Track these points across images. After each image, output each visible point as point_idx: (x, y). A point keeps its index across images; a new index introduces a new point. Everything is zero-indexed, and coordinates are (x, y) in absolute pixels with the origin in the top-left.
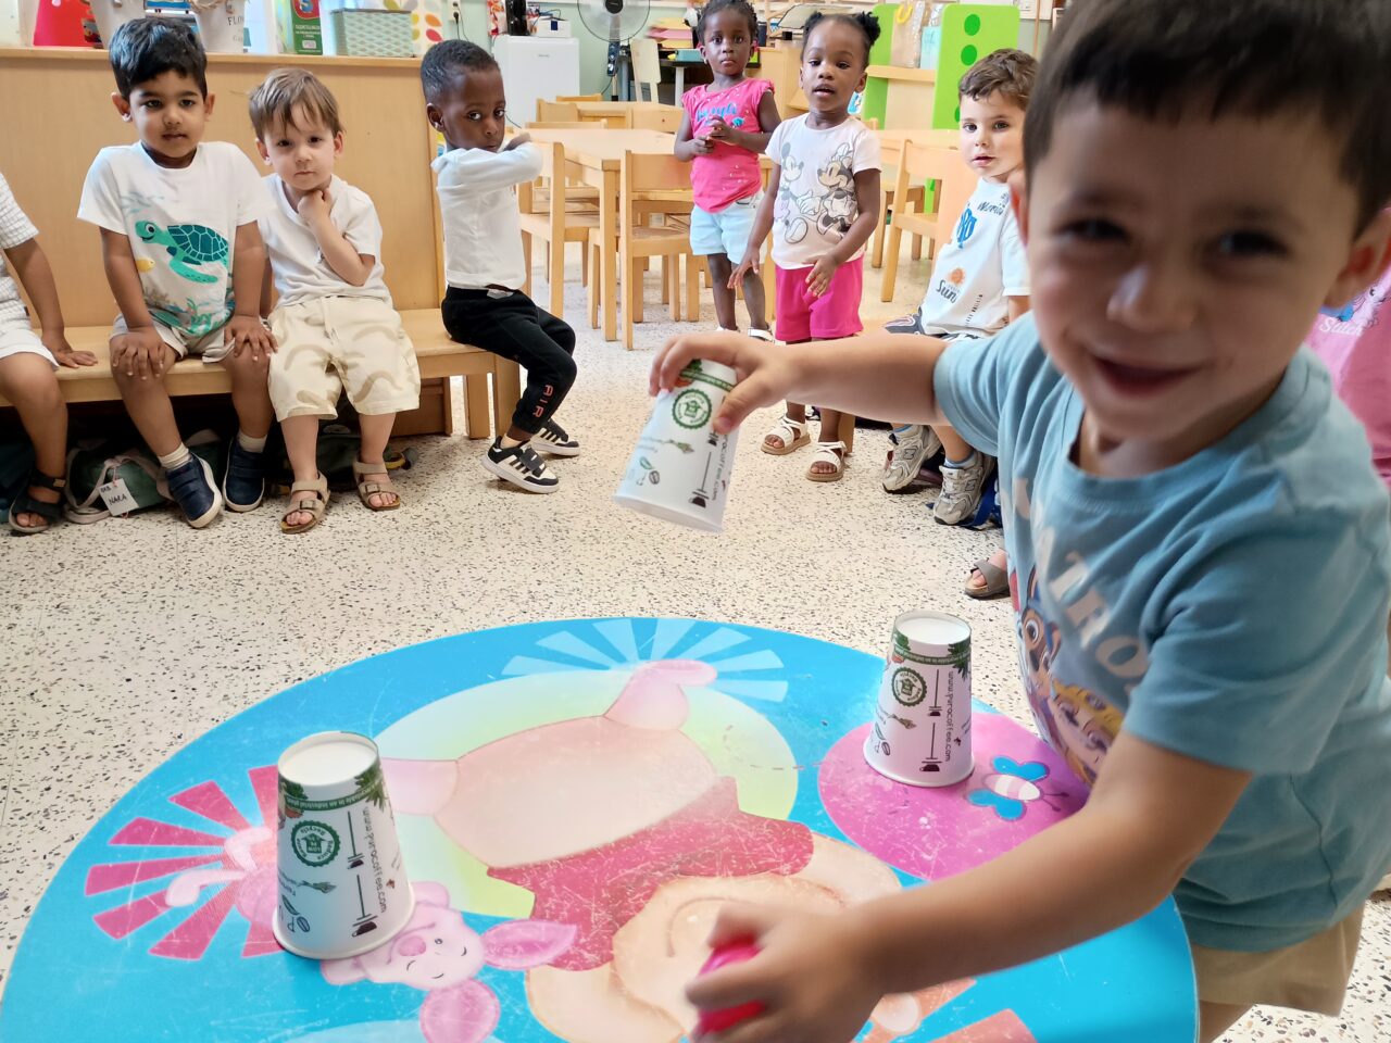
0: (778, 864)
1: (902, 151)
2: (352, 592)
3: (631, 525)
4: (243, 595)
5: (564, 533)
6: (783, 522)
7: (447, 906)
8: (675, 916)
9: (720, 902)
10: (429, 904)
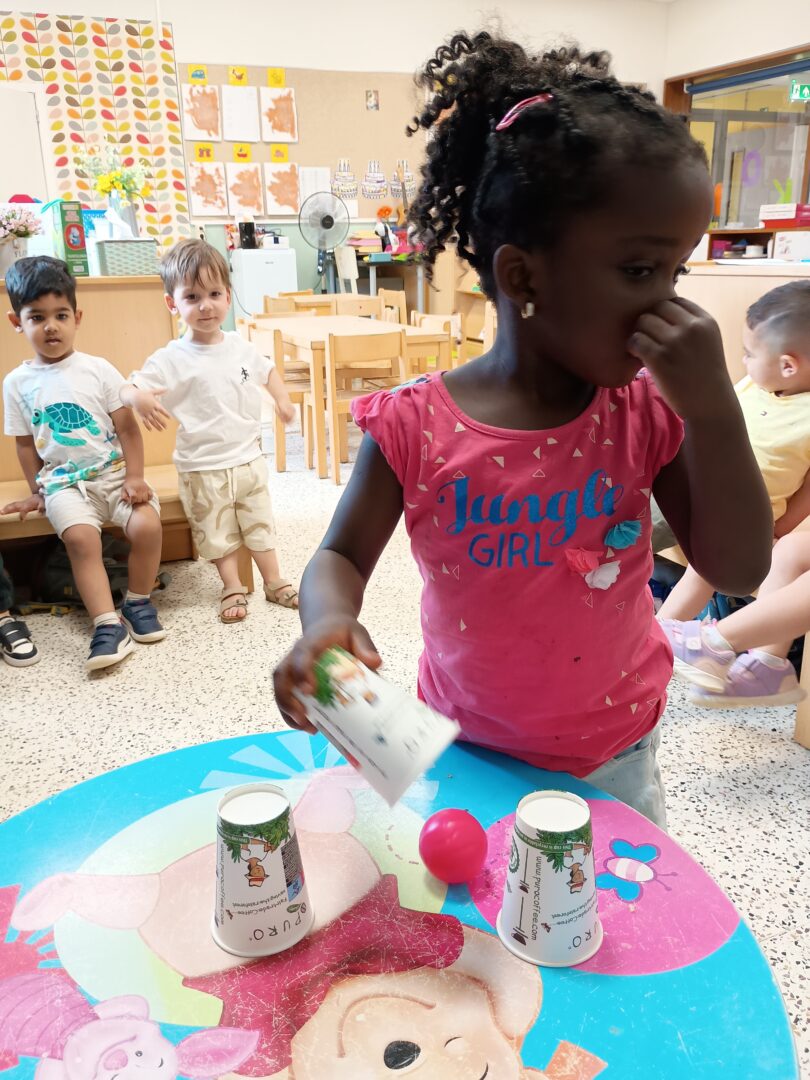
0: (434, 958)
7: (146, 1019)
8: (345, 1016)
9: (384, 999)
10: (131, 1017)
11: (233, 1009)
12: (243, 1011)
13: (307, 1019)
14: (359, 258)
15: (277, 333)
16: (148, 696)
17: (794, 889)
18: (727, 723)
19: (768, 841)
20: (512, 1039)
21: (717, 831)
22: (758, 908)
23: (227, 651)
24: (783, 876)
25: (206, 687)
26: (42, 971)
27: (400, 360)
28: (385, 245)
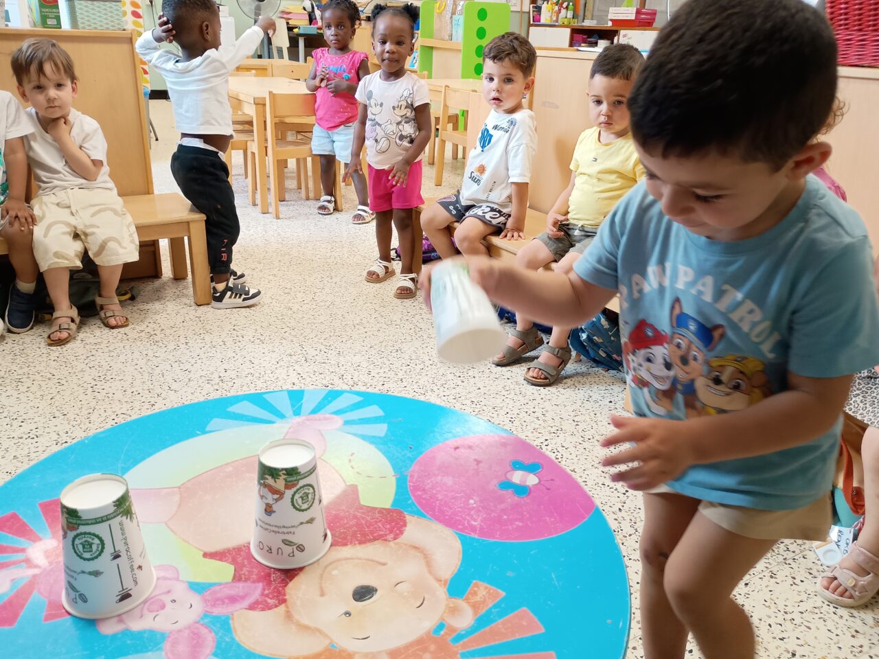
0: (386, 535)
1: (443, 92)
2: (100, 383)
3: (284, 330)
4: (23, 389)
5: (241, 338)
6: (381, 325)
7: (177, 579)
8: (324, 571)
9: (351, 561)
10: (167, 579)
12: (249, 572)
13: (296, 575)
14: (290, 29)
20: (441, 581)
28: (312, 19)
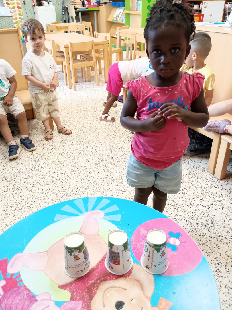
5: (65, 144)
6: (115, 137)
7: (51, 300)
8: (104, 294)
9: (113, 288)
10: (46, 299)
11: (74, 295)
12: (77, 295)
13: (94, 296)
14: (76, 9)
15: (53, 42)
16: (27, 166)
17: (208, 215)
18: (190, 167)
19: (201, 202)
20: (148, 298)
21: (188, 199)
22: (199, 221)
23: (48, 150)
24: (205, 212)
25: (43, 162)
26: (19, 287)
27: (92, 50)
28: (84, 5)
